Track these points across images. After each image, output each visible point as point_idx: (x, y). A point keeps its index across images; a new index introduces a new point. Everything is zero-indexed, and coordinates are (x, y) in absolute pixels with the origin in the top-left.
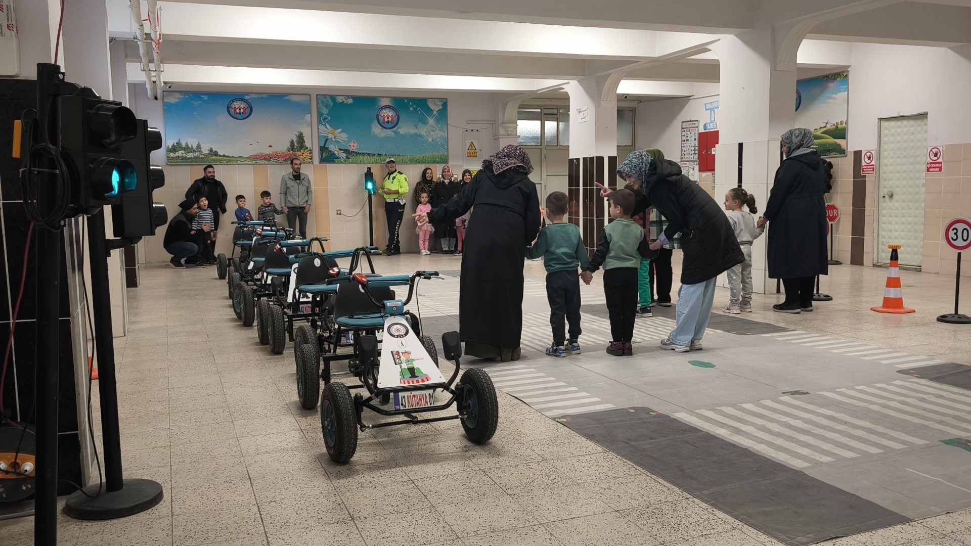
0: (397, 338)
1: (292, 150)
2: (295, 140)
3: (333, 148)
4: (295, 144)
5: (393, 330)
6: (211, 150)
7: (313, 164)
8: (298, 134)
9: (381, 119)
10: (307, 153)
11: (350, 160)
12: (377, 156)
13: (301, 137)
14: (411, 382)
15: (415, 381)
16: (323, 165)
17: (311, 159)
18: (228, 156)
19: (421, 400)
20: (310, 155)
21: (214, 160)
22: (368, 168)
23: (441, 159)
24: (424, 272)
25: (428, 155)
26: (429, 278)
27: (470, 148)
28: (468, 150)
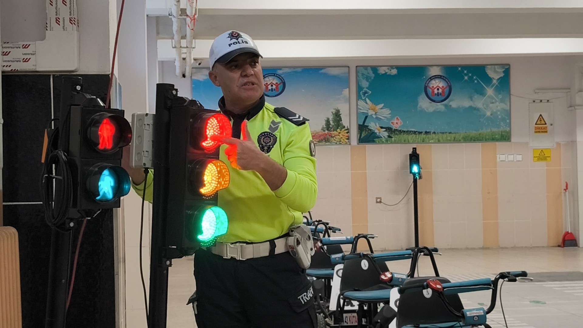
1: (328, 130)
2: (331, 118)
3: (373, 126)
4: (331, 122)
7: (350, 144)
8: (334, 111)
9: (430, 91)
10: (344, 133)
11: (393, 139)
12: (424, 134)
13: (337, 115)
16: (362, 145)
17: (348, 139)
20: (347, 135)
22: (413, 148)
23: (502, 136)
24: (509, 273)
25: (486, 131)
26: (515, 280)
27: (539, 122)
28: (536, 124)
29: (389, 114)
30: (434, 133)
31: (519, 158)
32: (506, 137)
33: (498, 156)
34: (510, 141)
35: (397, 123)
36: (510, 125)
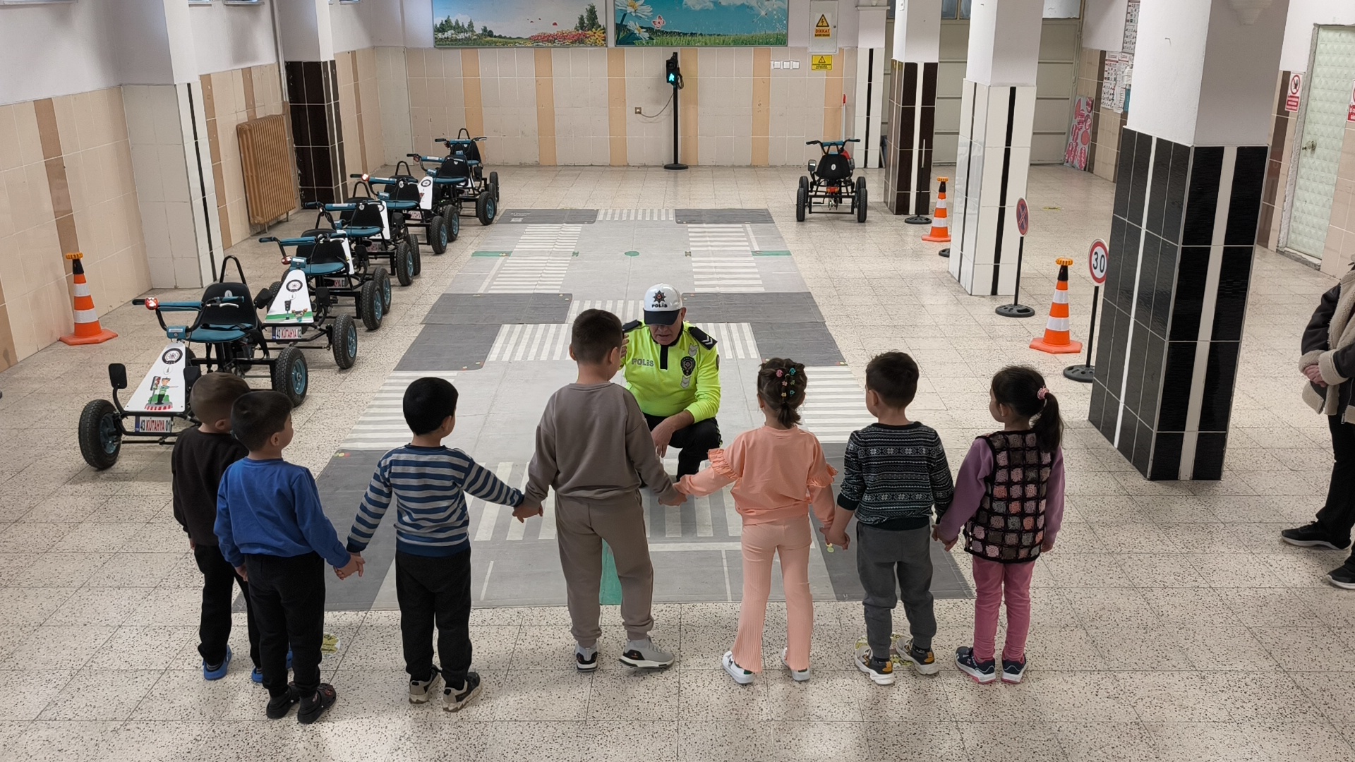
1: (582, 29)
2: (585, 15)
3: (633, 25)
4: (586, 21)
6: (485, 30)
7: (607, 46)
8: (589, 8)
10: (599, 33)
11: (655, 41)
12: (689, 36)
13: (592, 12)
16: (620, 48)
17: (604, 40)
18: (505, 37)
20: (603, 35)
21: (488, 42)
22: (673, 53)
23: (778, 39)
25: (760, 33)
27: (820, 24)
28: (817, 26)
29: (651, 12)
30: (701, 34)
31: (796, 65)
32: (781, 41)
33: (772, 62)
34: (787, 46)
35: (659, 23)
36: (787, 26)
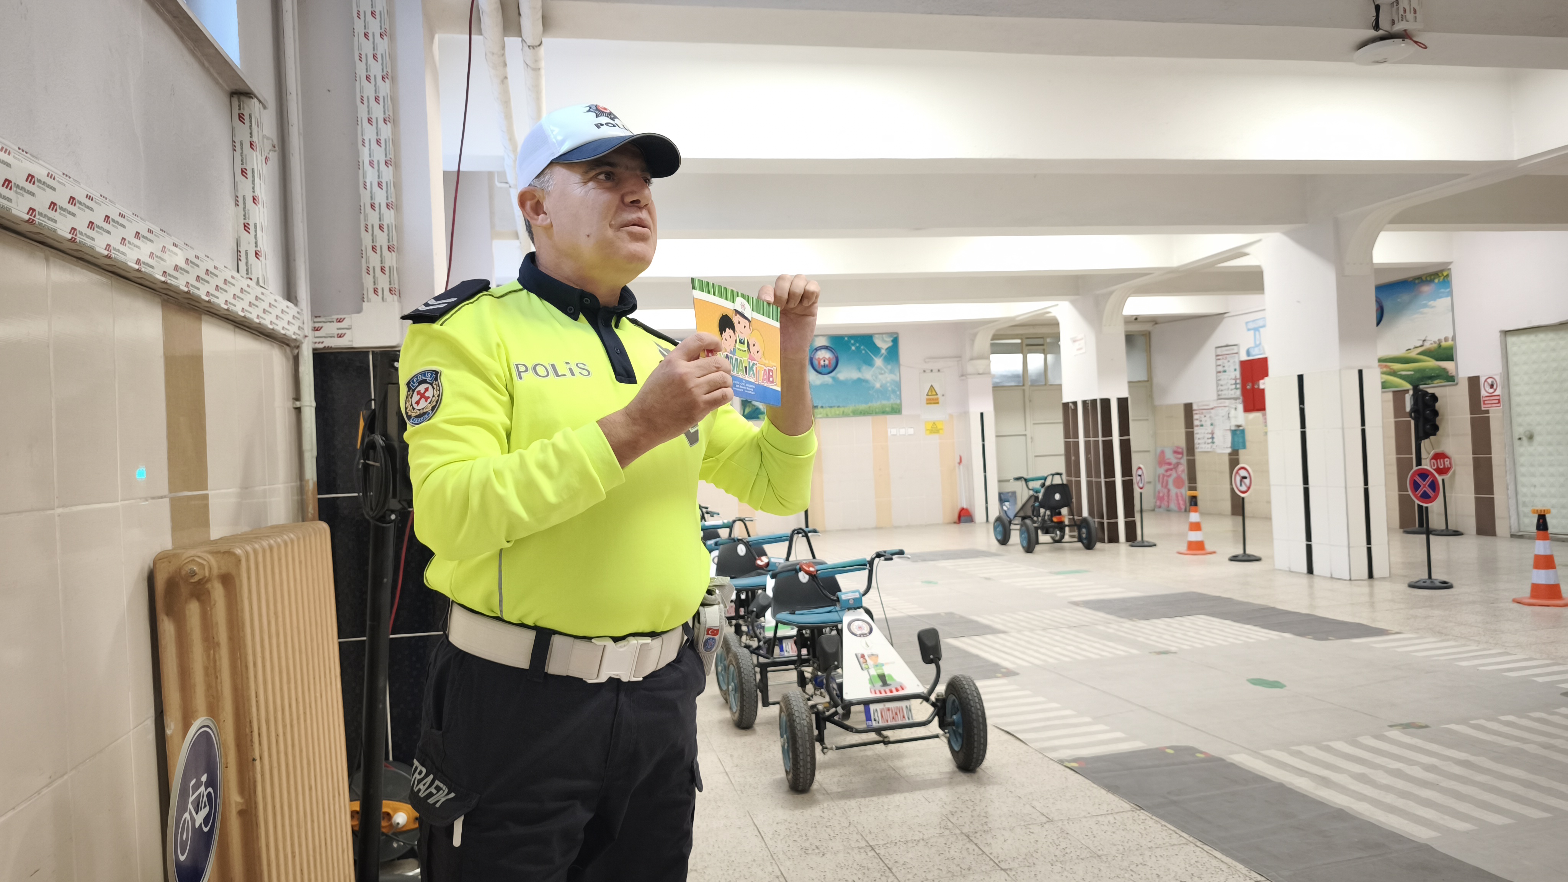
0: (860, 636)
5: (854, 627)
9: (816, 362)
14: (883, 692)
15: (887, 691)
19: (896, 714)
23: (893, 409)
24: (885, 552)
25: (876, 404)
26: (891, 559)
27: (930, 394)
30: (822, 408)
31: (911, 431)
32: (896, 410)
33: (889, 430)
34: (901, 414)
36: (900, 397)
